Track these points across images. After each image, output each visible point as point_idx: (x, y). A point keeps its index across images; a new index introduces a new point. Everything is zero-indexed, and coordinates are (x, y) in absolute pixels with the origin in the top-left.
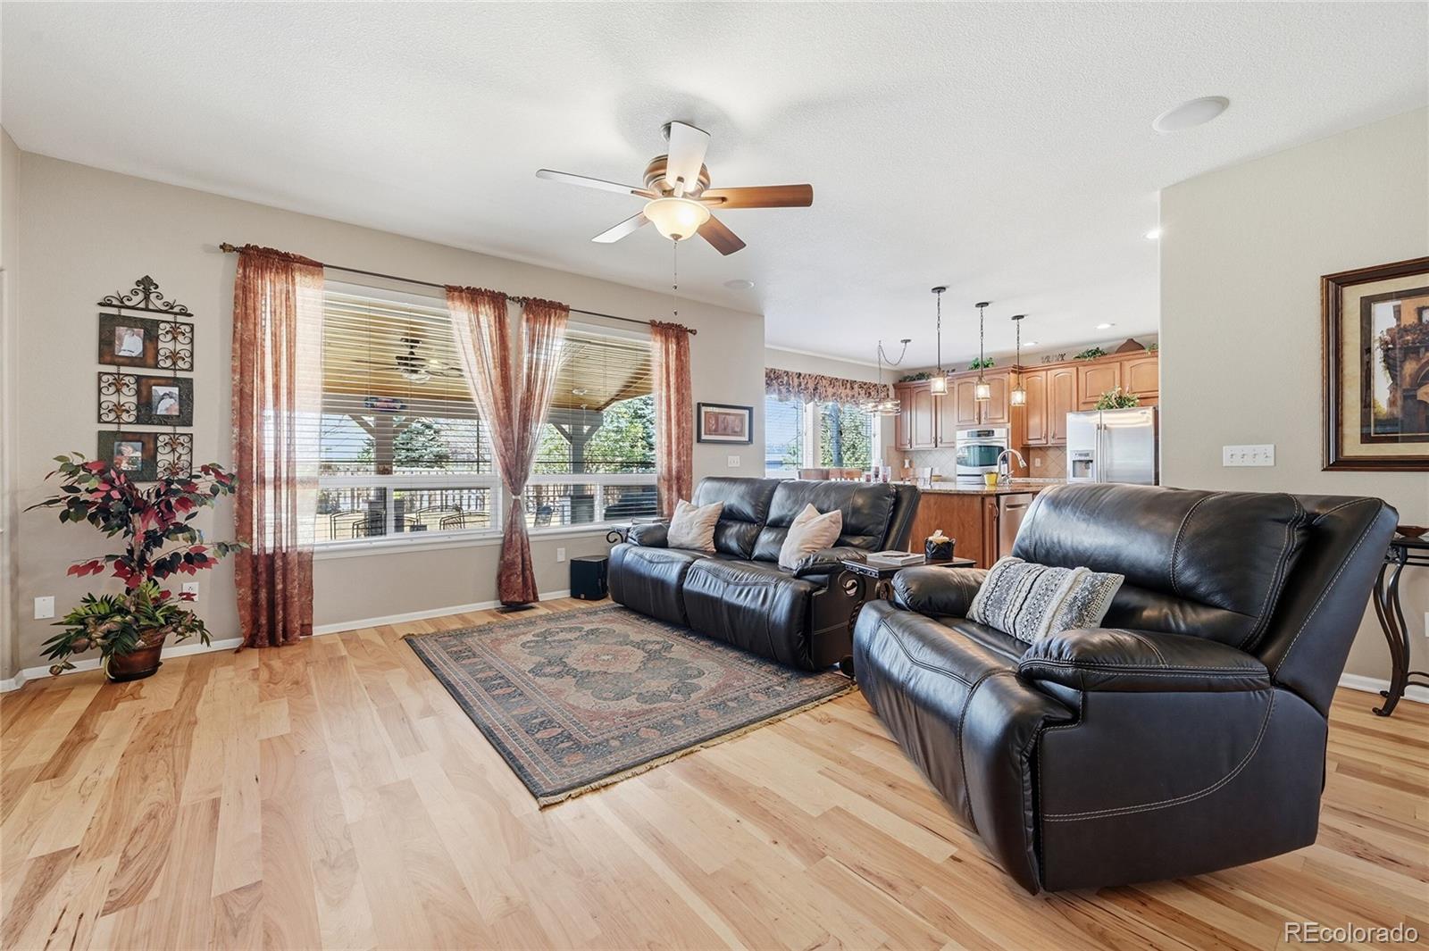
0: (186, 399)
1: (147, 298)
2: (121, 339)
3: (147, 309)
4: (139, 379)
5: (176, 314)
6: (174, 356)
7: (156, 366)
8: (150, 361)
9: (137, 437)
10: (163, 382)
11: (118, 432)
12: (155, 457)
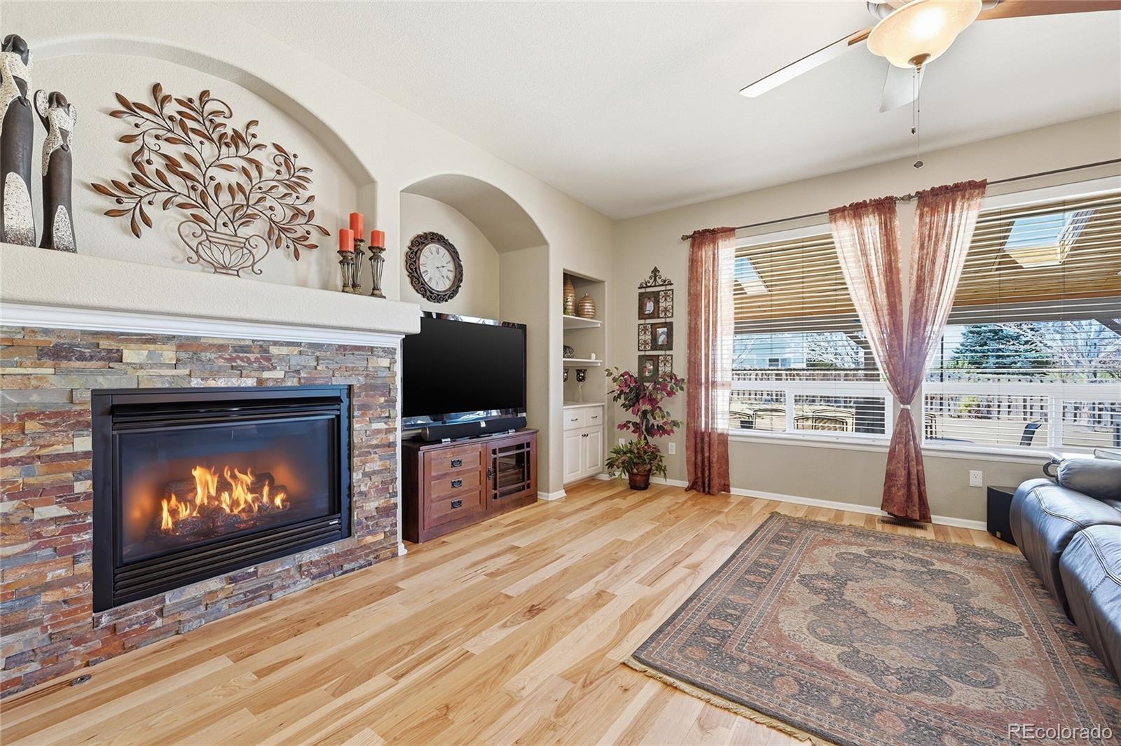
0: (670, 335)
1: (655, 280)
2: (646, 305)
3: (655, 286)
4: (652, 324)
5: (666, 285)
6: (666, 310)
7: (659, 317)
8: (656, 315)
9: (650, 358)
10: (660, 325)
11: (645, 355)
12: (658, 369)
